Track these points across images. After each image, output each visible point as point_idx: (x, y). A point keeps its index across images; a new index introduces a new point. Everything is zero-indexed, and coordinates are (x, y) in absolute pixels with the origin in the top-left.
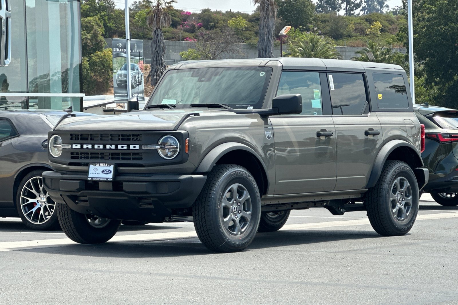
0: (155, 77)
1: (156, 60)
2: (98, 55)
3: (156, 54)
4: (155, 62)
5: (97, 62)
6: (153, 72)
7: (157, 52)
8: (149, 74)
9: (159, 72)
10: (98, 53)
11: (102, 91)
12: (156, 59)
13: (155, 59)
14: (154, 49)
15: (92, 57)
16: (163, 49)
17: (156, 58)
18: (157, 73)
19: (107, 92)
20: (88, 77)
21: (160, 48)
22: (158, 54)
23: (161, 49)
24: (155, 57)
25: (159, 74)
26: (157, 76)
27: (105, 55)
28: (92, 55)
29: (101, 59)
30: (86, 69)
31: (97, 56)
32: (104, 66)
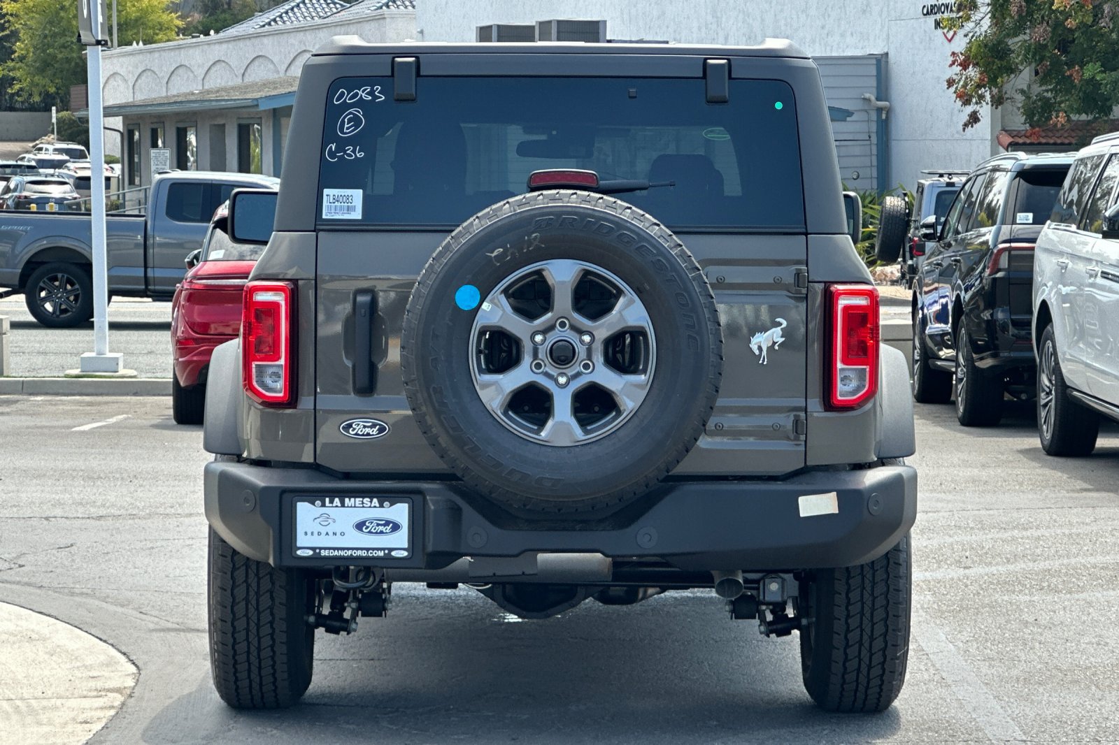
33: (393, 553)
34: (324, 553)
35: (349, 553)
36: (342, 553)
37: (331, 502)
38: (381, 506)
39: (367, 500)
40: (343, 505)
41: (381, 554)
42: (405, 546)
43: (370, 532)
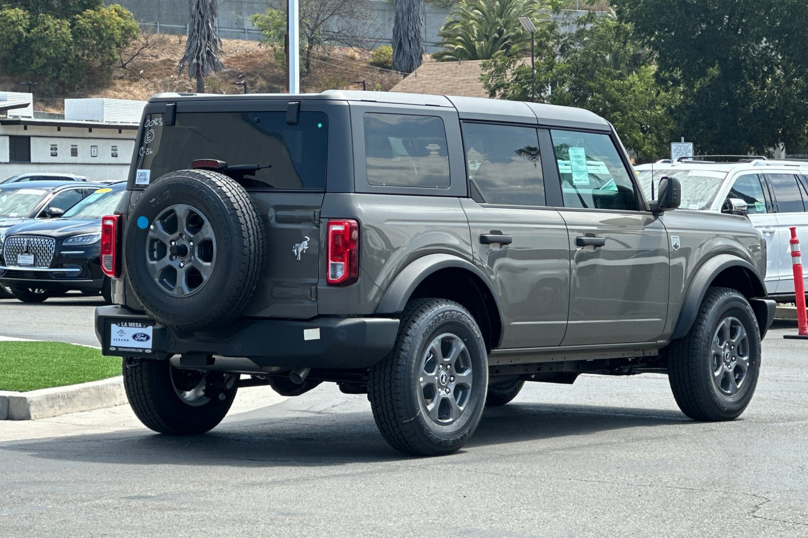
0: (195, 61)
1: (198, 29)
2: (90, 17)
3: (198, 17)
4: (195, 33)
5: (88, 30)
6: (191, 51)
7: (200, 13)
8: (185, 56)
9: (202, 51)
10: (91, 12)
11: (99, 86)
12: (198, 27)
13: (196, 27)
14: (194, 8)
15: (78, 19)
16: (211, 7)
17: (198, 24)
18: (198, 53)
19: (109, 88)
20: (71, 57)
21: (206, 6)
22: (202, 17)
23: (208, 7)
24: (197, 22)
25: (202, 55)
26: (198, 58)
27: (103, 17)
28: (78, 16)
29: (95, 25)
30: (67, 43)
31: (88, 18)
32: (102, 39)
33: (146, 351)
34: (120, 349)
35: (129, 350)
36: (126, 350)
37: (124, 324)
38: (142, 327)
39: (137, 324)
40: (128, 326)
41: (141, 351)
42: (151, 347)
43: (138, 340)
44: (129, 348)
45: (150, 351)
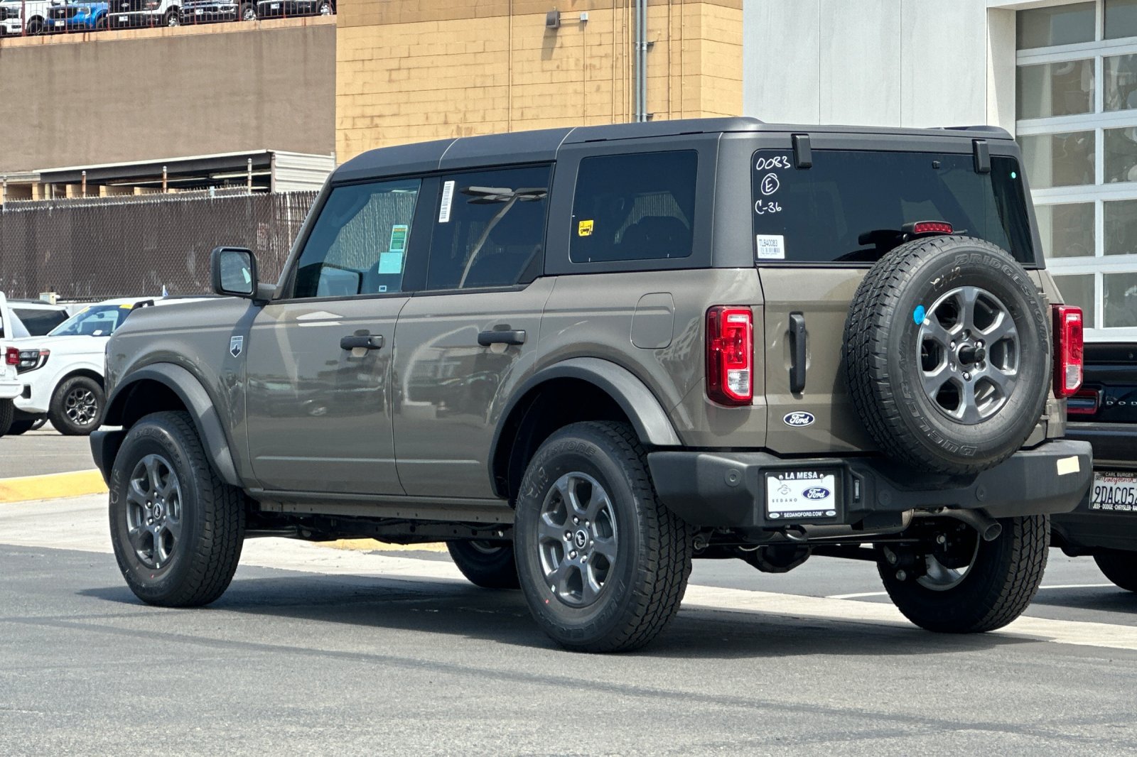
33: (828, 513)
34: (786, 516)
35: (801, 514)
36: (797, 515)
37: (789, 476)
38: (819, 478)
39: (810, 473)
40: (796, 478)
41: (820, 514)
42: (833, 508)
43: (812, 498)
44: (800, 512)
45: (834, 513)
